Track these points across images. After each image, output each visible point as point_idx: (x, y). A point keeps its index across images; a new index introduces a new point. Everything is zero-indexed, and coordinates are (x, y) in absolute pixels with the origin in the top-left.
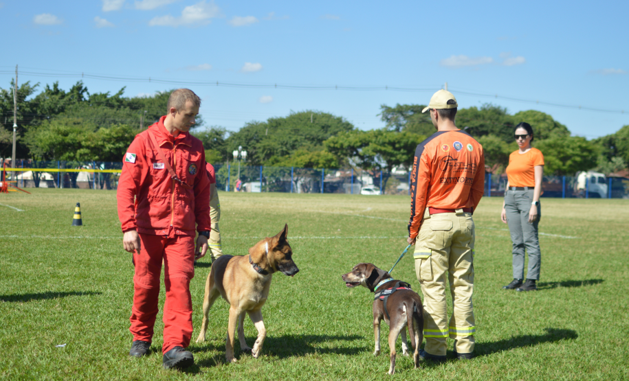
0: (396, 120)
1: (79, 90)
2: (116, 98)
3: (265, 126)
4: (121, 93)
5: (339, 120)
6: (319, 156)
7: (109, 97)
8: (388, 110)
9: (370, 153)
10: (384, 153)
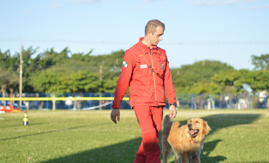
0: (261, 64)
1: (65, 51)
2: (88, 55)
3: (179, 70)
4: (91, 52)
5: (225, 65)
6: (208, 86)
7: (83, 55)
8: (256, 58)
9: (240, 84)
10: (249, 84)
